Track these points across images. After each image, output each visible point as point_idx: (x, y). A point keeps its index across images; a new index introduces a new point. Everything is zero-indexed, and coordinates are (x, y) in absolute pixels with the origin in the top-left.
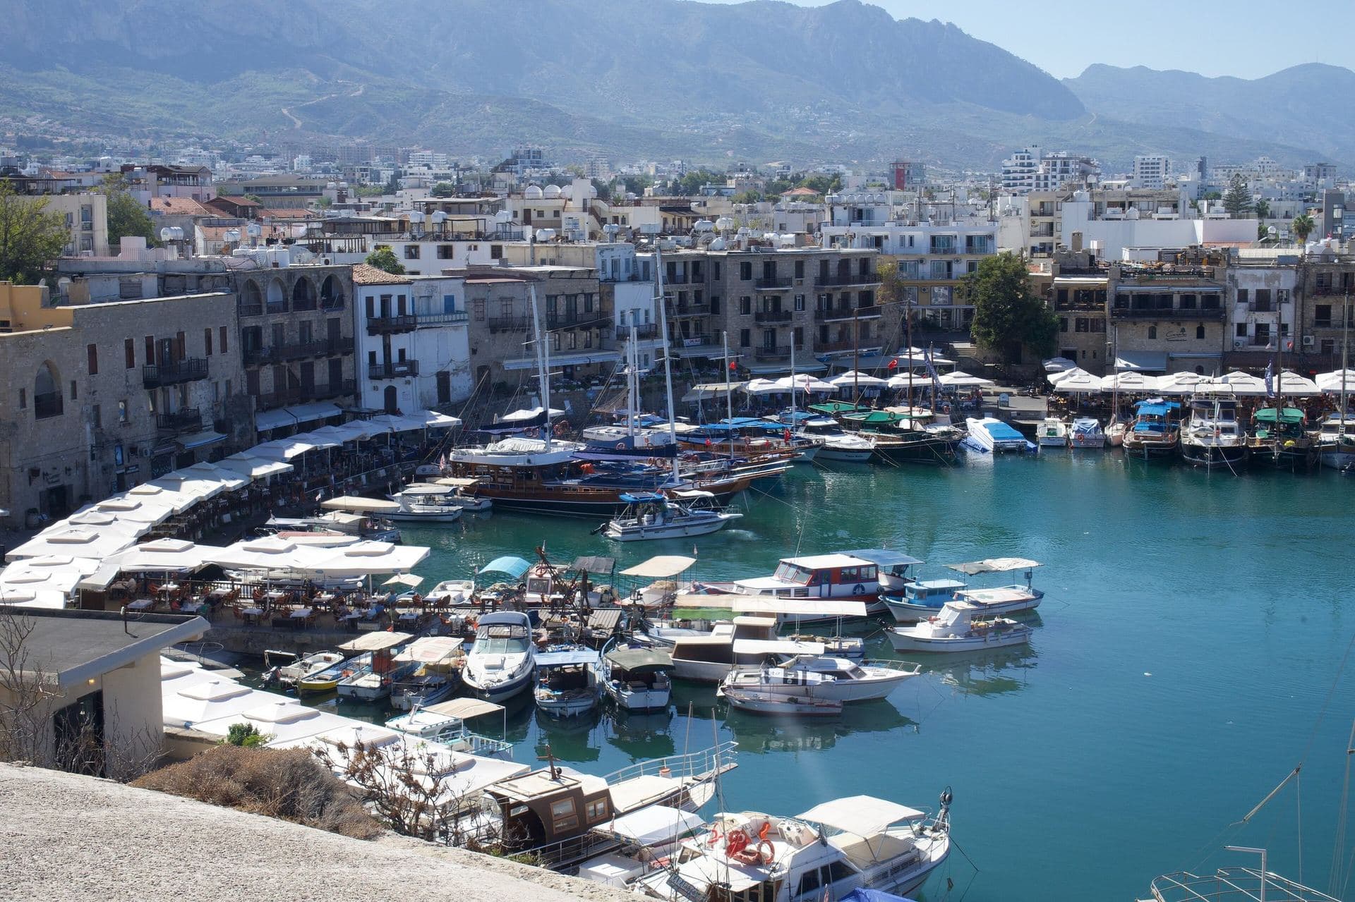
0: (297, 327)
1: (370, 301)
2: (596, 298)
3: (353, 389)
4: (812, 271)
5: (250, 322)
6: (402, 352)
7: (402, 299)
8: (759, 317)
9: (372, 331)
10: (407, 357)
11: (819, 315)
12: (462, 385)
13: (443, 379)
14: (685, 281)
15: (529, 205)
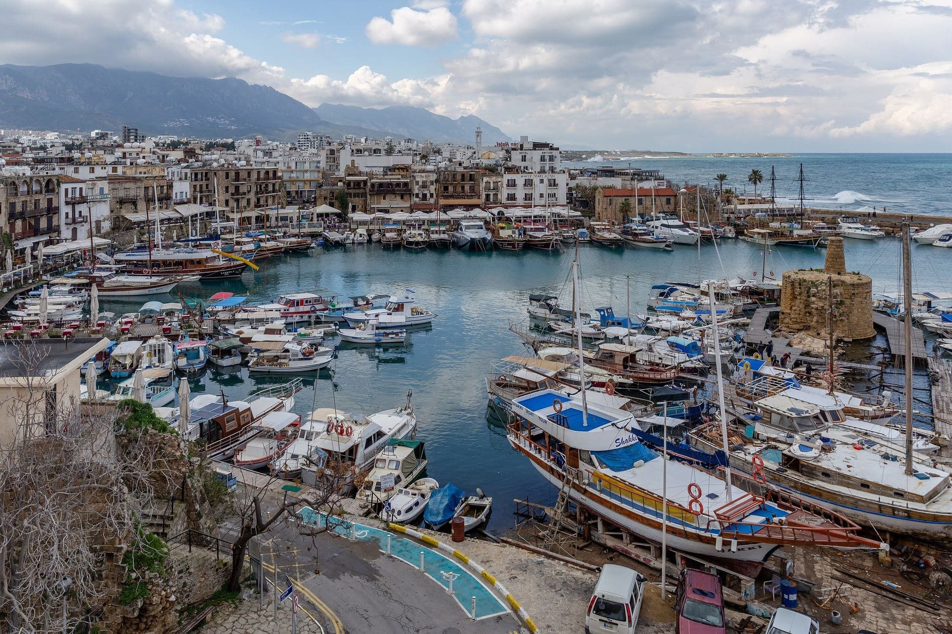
0: (33, 201)
1: (67, 190)
2: (165, 187)
3: (58, 230)
4: (254, 176)
5: (12, 200)
6: (80, 212)
7: (81, 189)
8: (233, 194)
9: (67, 203)
10: (83, 215)
11: (257, 193)
12: (106, 226)
13: (98, 223)
14: (202, 180)
15: (125, 150)
